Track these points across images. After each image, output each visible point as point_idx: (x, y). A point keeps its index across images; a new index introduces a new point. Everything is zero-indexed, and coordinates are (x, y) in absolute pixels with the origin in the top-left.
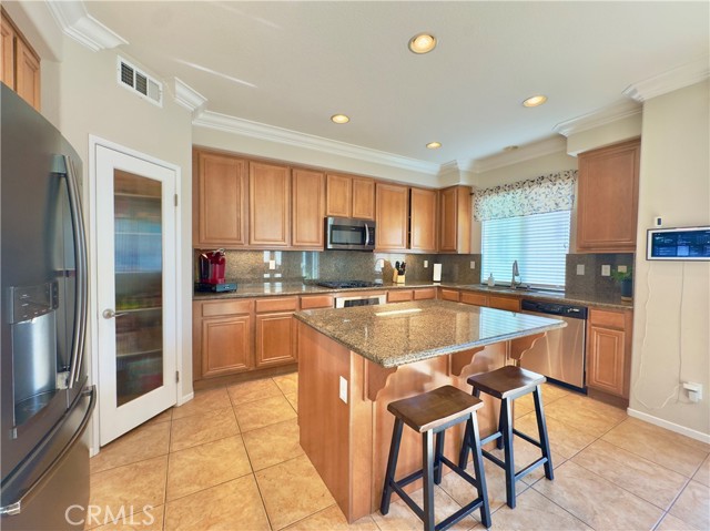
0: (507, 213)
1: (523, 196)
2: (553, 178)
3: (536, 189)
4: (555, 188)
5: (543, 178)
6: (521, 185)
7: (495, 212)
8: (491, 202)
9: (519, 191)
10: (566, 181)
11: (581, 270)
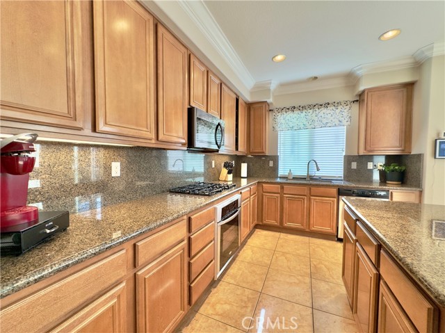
0: (302, 126)
1: (314, 115)
2: (336, 104)
3: (324, 110)
4: (338, 111)
5: (328, 104)
6: (312, 107)
7: (291, 125)
8: (288, 117)
9: (311, 111)
10: (345, 107)
11: (354, 165)
